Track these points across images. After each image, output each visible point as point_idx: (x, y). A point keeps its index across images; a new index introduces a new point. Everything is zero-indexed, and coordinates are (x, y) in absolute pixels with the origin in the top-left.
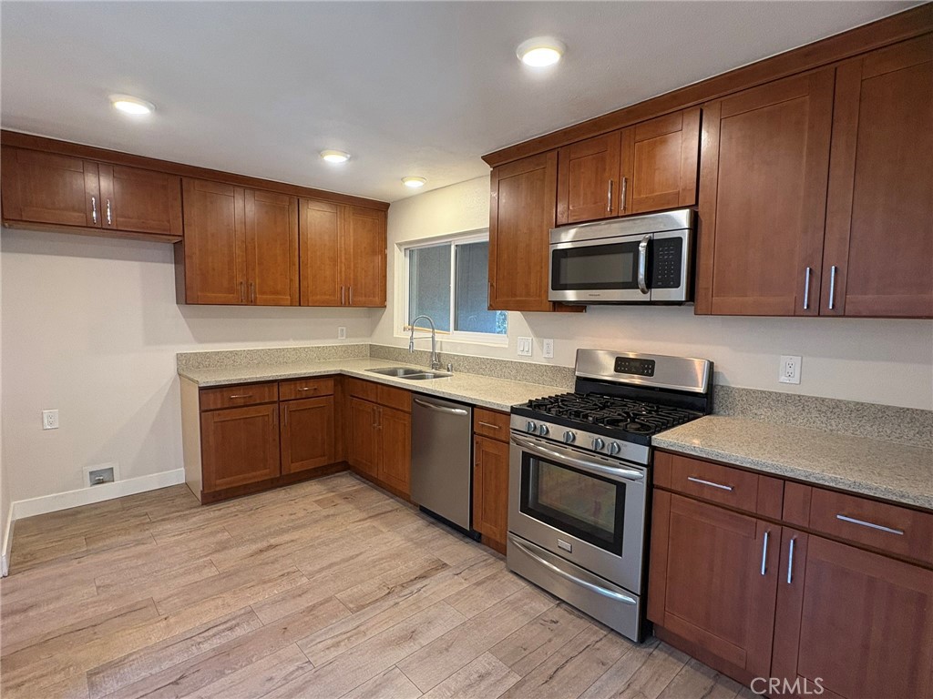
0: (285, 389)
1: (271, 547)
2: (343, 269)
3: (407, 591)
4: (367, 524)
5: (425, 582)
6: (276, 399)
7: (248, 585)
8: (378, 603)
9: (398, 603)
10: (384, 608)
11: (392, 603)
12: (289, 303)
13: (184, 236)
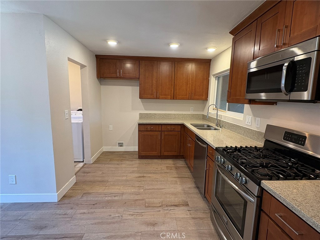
0: (163, 127)
1: (143, 177)
2: (190, 86)
3: (166, 208)
4: (175, 179)
5: (176, 208)
6: (160, 130)
7: (129, 186)
8: (154, 208)
9: (160, 211)
10: (155, 210)
11: (158, 210)
12: (170, 98)
13: (139, 78)
